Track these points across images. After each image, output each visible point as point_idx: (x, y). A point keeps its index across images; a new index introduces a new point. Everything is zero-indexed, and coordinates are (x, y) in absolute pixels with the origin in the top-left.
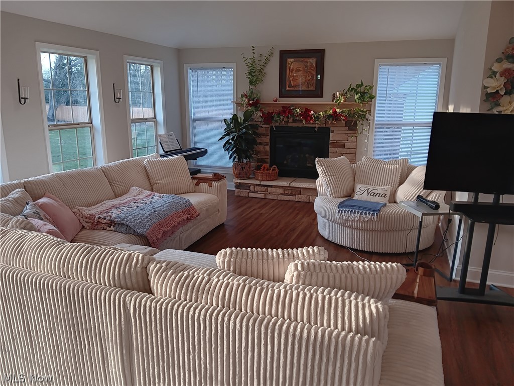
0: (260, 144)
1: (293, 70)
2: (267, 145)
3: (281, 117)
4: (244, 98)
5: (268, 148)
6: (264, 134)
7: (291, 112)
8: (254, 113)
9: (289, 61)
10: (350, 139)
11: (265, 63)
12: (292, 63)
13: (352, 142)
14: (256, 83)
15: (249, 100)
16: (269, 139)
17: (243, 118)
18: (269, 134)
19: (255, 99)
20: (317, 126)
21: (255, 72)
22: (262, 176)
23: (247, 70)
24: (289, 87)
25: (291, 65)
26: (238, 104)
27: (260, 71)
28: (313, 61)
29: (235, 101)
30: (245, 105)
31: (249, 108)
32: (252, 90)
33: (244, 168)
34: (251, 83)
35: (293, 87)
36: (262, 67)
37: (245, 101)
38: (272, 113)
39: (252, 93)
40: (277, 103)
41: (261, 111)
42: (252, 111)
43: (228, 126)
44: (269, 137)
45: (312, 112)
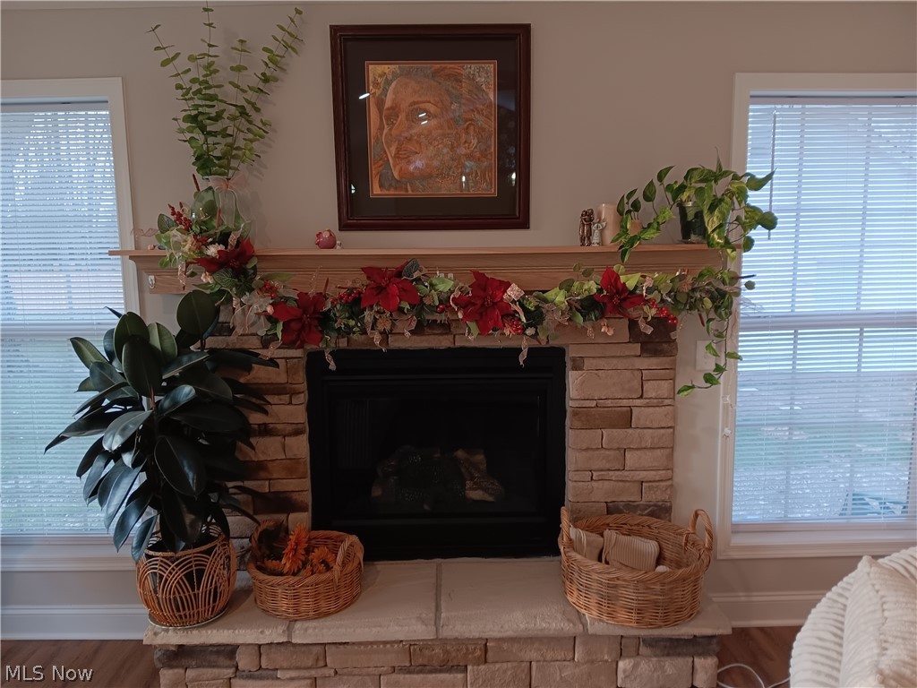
0: (265, 431)
1: (395, 111)
2: (297, 433)
3: (368, 316)
4: (175, 235)
5: (300, 447)
6: (279, 390)
7: (409, 291)
8: (229, 300)
9: (375, 70)
10: (651, 389)
11: (266, 79)
12: (388, 83)
13: (659, 402)
14: (229, 168)
15: (202, 242)
16: (303, 408)
17: (174, 329)
18: (304, 387)
19: (232, 240)
20: (525, 344)
21: (218, 117)
22: (296, 597)
23: (181, 108)
24: (381, 186)
25: (385, 91)
26: (145, 263)
27: (243, 112)
28: (483, 74)
29: (131, 246)
30: (180, 267)
31: (206, 278)
32: (208, 197)
33: (200, 573)
34: (204, 163)
35: (398, 184)
36: (252, 96)
37: (178, 246)
38: (322, 297)
39: (211, 209)
40: (337, 251)
41: (268, 289)
42: (222, 292)
43: (100, 369)
44: (303, 398)
45: (513, 292)
